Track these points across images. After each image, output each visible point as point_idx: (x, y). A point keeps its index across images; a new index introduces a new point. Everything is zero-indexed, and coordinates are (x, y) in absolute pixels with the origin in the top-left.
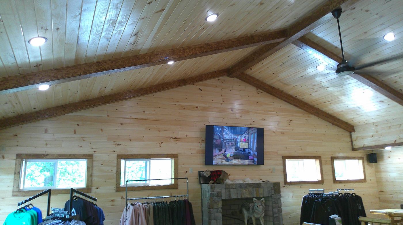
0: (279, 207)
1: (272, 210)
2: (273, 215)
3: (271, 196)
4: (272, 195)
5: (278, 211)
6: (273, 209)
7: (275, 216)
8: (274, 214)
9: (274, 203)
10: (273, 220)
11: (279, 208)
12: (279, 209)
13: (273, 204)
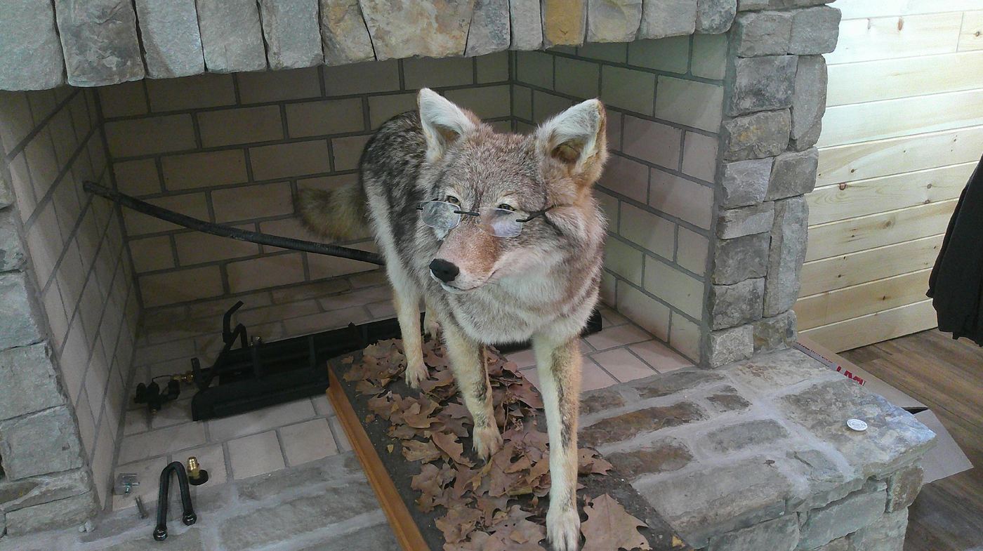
0: (792, 144)
1: (719, 173)
2: (720, 223)
3: (732, 33)
4: (741, 13)
5: (774, 185)
6: (731, 169)
7: (731, 233)
8: (729, 214)
9: (747, 103)
10: (712, 266)
11: (790, 156)
12: (788, 166)
13: (731, 111)
